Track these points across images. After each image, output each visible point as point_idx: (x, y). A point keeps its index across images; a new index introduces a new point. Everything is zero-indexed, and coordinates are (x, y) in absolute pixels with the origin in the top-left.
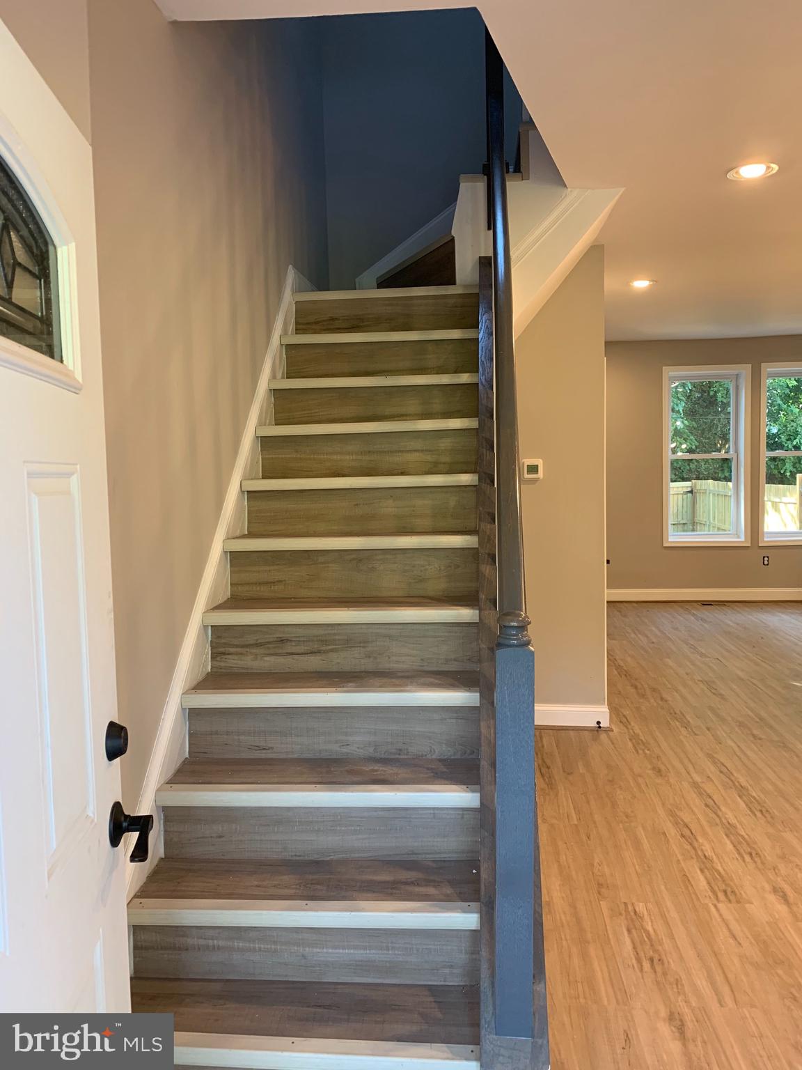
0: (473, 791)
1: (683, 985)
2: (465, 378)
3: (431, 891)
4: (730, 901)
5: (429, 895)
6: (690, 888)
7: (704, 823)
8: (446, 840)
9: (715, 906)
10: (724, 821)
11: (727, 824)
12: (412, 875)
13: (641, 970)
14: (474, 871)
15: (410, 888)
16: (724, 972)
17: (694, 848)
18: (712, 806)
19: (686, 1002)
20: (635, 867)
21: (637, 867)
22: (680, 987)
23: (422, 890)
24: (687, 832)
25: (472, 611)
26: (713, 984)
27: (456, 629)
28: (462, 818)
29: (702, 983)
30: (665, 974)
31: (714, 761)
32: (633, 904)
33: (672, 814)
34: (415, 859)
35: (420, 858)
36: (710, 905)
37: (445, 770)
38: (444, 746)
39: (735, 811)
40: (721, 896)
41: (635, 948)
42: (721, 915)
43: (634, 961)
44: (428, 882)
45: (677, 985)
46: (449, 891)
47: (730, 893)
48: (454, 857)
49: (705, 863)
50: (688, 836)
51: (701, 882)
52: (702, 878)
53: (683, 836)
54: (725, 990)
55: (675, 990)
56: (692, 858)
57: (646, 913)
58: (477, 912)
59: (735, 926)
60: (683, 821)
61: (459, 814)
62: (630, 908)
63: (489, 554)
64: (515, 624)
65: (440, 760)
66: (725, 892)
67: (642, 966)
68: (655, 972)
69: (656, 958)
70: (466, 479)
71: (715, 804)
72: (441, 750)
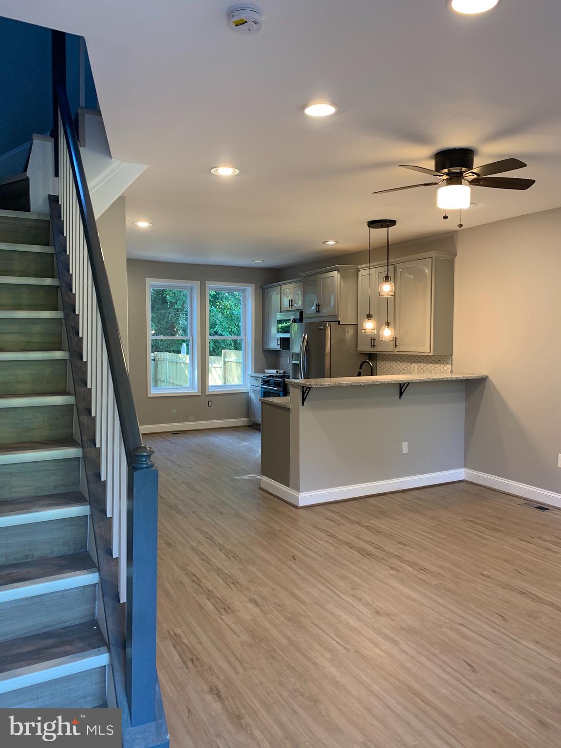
0: (93, 572)
1: (213, 669)
2: (48, 281)
3: (68, 648)
4: (228, 613)
5: (68, 652)
6: (204, 611)
7: (205, 572)
8: (71, 611)
9: (220, 618)
10: (215, 567)
11: (216, 568)
12: (50, 642)
13: (187, 668)
14: (95, 628)
15: (51, 651)
16: (233, 654)
17: (201, 587)
18: (206, 560)
19: (217, 678)
20: (168, 606)
21: (170, 606)
22: (212, 671)
23: (61, 649)
24: (195, 579)
25: (77, 449)
26: (229, 662)
27: (62, 463)
28: (83, 593)
29: (224, 664)
30: (202, 666)
31: (201, 532)
32: (173, 630)
33: (184, 569)
34: (48, 630)
35: (51, 629)
36: (218, 618)
37: (66, 563)
38: (61, 547)
39: (219, 560)
40: (223, 611)
41: (180, 656)
42: (225, 622)
43: (182, 664)
44: (64, 643)
45: (210, 670)
46: (81, 645)
47: (226, 608)
48: (77, 622)
49: (210, 595)
50: (196, 580)
51: (209, 606)
52: (209, 604)
53: (193, 581)
54: (237, 664)
55: (210, 673)
56: (201, 593)
57: (181, 633)
58: (107, 653)
59: (233, 626)
60: (191, 572)
61: (80, 591)
62: (172, 633)
64: (144, 454)
65: (58, 557)
66: (224, 609)
67: (187, 665)
68: (196, 667)
69: (194, 658)
70: (58, 355)
71: (207, 557)
72: (60, 550)
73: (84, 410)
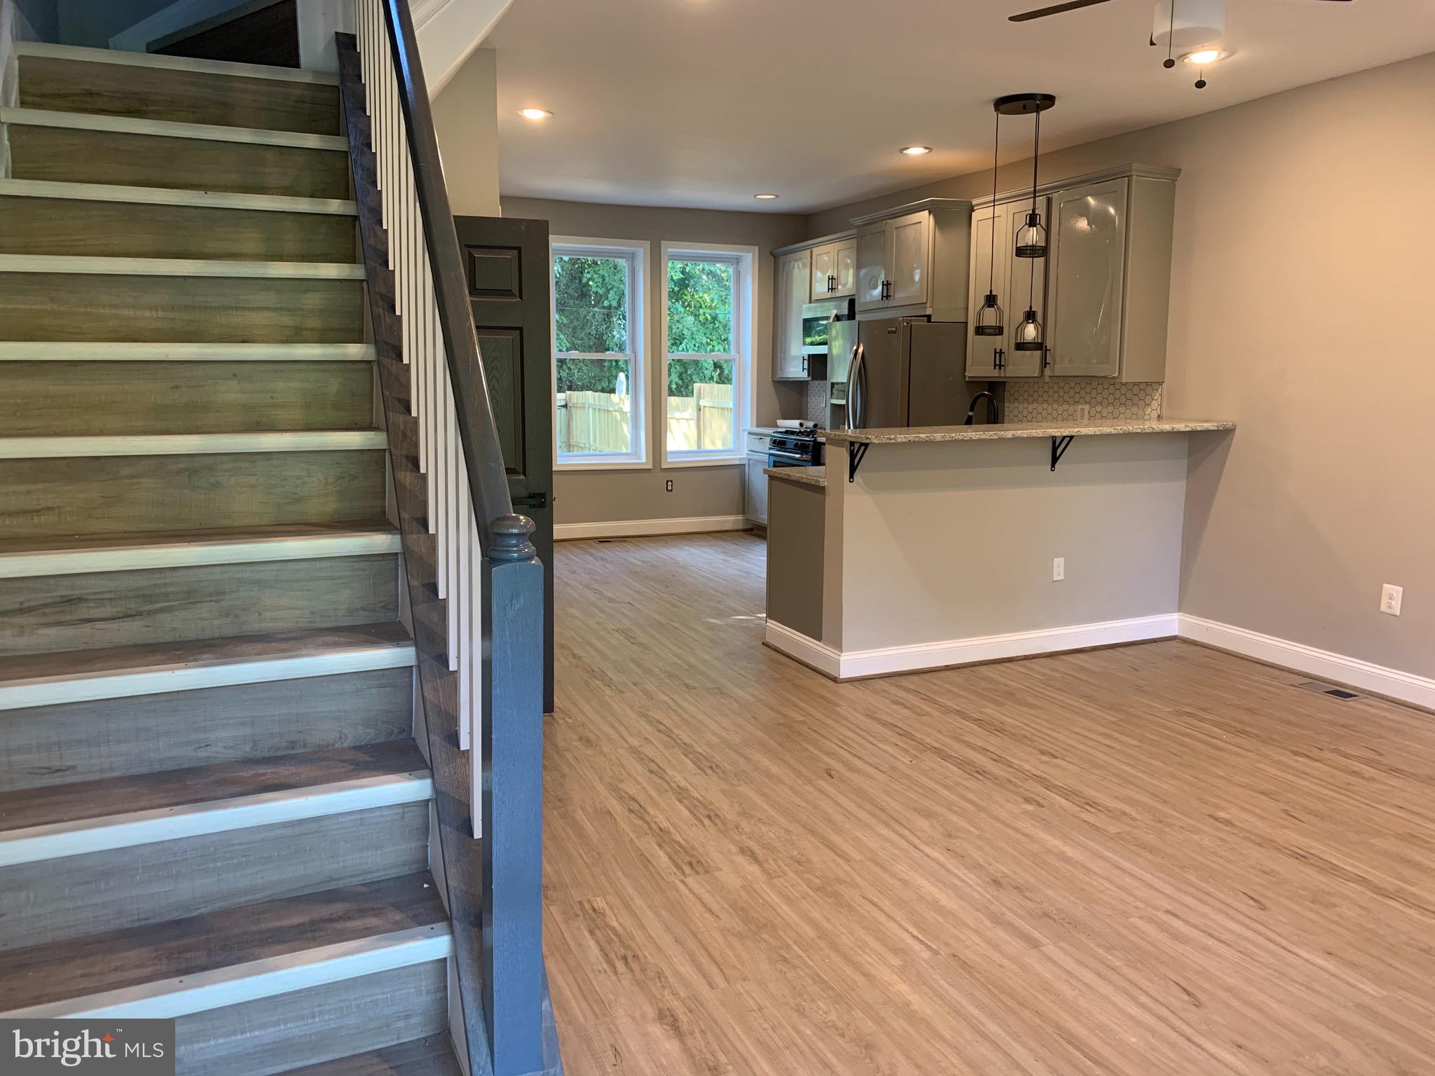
0: (420, 778)
1: (666, 978)
2: (334, 206)
3: (372, 921)
4: (697, 873)
5: (371, 928)
6: (651, 868)
7: (653, 793)
8: (379, 852)
9: (683, 882)
10: (674, 785)
11: (677, 788)
12: (338, 908)
13: (616, 973)
14: (425, 886)
15: (339, 925)
16: (707, 950)
17: (647, 822)
18: (658, 772)
19: (673, 995)
20: (583, 859)
21: (585, 857)
22: (663, 980)
23: (357, 924)
24: (634, 806)
25: (390, 537)
26: (698, 967)
27: (363, 565)
28: (403, 818)
29: (686, 969)
30: (643, 970)
31: (649, 720)
32: (589, 901)
33: (614, 789)
34: (335, 887)
35: (341, 884)
36: (677, 881)
37: (369, 759)
38: (360, 727)
39: (683, 773)
40: (687, 870)
41: (602, 950)
42: (690, 890)
43: (605, 965)
44: (363, 913)
45: (659, 978)
46: (398, 917)
47: (696, 864)
48: (393, 873)
49: (663, 837)
50: (637, 810)
51: (662, 859)
52: (662, 854)
53: (631, 811)
54: (713, 970)
55: (659, 984)
56: (646, 834)
57: (606, 908)
58: (447, 934)
59: (707, 897)
60: (627, 793)
61: (398, 813)
62: (587, 906)
63: (407, 457)
64: (515, 531)
65: (356, 748)
66: (690, 864)
67: (615, 968)
68: (632, 971)
69: (629, 955)
70: (354, 351)
71: (659, 767)
72: (355, 733)
73: (404, 460)
